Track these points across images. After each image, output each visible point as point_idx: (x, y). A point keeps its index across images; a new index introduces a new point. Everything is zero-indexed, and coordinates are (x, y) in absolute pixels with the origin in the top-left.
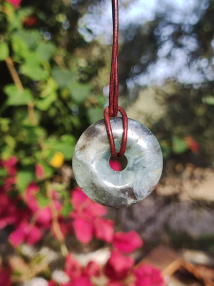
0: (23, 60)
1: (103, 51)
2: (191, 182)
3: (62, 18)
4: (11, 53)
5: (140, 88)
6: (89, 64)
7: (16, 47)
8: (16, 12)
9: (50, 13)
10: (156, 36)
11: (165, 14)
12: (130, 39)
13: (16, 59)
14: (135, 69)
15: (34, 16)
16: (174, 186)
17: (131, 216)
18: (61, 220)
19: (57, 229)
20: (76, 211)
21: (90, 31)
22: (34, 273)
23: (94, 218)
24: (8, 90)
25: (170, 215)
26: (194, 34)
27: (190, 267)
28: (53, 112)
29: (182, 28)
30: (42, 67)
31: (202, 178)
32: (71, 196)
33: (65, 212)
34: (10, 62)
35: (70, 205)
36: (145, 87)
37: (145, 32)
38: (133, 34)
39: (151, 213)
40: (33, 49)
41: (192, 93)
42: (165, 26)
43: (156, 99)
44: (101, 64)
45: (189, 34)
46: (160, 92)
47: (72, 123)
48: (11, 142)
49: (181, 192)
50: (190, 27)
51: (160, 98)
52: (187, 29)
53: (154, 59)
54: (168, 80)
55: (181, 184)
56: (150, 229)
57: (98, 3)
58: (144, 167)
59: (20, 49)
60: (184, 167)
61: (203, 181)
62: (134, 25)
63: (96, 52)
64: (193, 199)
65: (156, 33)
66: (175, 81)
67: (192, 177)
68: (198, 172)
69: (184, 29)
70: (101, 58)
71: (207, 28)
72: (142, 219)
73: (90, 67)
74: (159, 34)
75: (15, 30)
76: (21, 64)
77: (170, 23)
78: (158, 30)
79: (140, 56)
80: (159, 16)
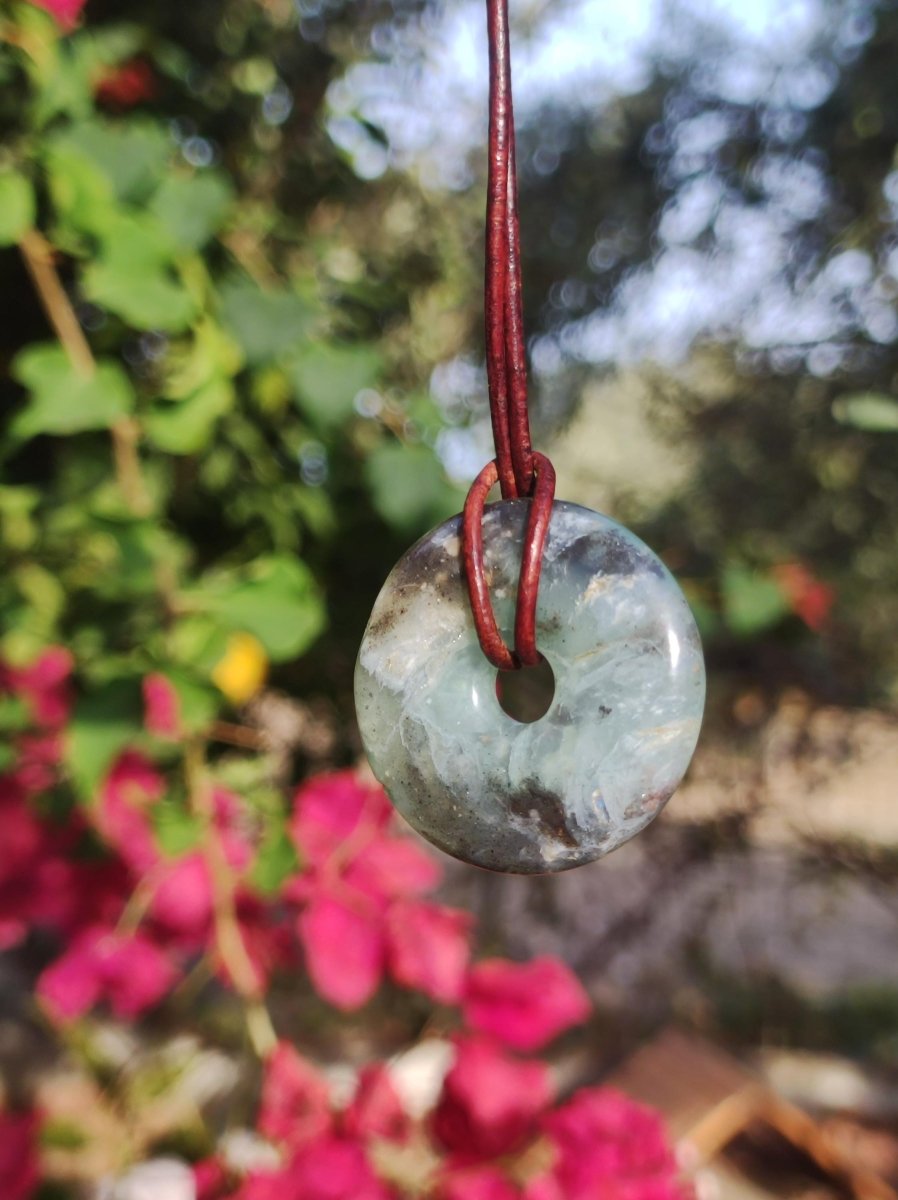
0: (93, 243)
1: (428, 215)
2: (798, 768)
3: (257, 78)
4: (45, 214)
5: (584, 373)
6: (371, 270)
7: (63, 192)
8: (66, 45)
9: (209, 58)
10: (655, 157)
11: (694, 66)
12: (543, 170)
13: (67, 240)
14: (567, 296)
15: (140, 62)
16: (726, 783)
17: (545, 909)
18: (248, 911)
19: (231, 948)
20: (310, 874)
21: (376, 134)
22: (140, 1138)
23: (386, 902)
24: (32, 367)
25: (711, 906)
26: (813, 151)
27: (792, 1123)
28: (218, 470)
29: (764, 121)
30: (173, 274)
31: (845, 750)
32: (291, 811)
33: (264, 875)
34: (38, 253)
35: (287, 846)
36: (607, 371)
37: (608, 138)
38: (556, 149)
39: (631, 896)
40: (137, 200)
41: (804, 396)
42: (693, 114)
43: (651, 417)
44: (420, 269)
45: (793, 150)
46: (670, 391)
47: (299, 519)
48: (43, 593)
49: (757, 808)
50: (795, 121)
51: (669, 413)
52: (783, 128)
53: (645, 252)
54: (704, 341)
55: (759, 779)
56: (626, 965)
57: (412, 17)
58: (605, 711)
59: (81, 198)
60: (771, 708)
61: (851, 764)
62: (564, 112)
63: (400, 220)
64: (809, 840)
65: (652, 144)
66: (733, 345)
67: (802, 747)
68: (826, 727)
69: (772, 127)
70: (421, 244)
71: (865, 124)
72: (595, 923)
73: (375, 283)
74: (665, 147)
75: (62, 120)
76: (85, 261)
77: (714, 104)
78: (661, 134)
79: (585, 240)
80: (666, 71)
